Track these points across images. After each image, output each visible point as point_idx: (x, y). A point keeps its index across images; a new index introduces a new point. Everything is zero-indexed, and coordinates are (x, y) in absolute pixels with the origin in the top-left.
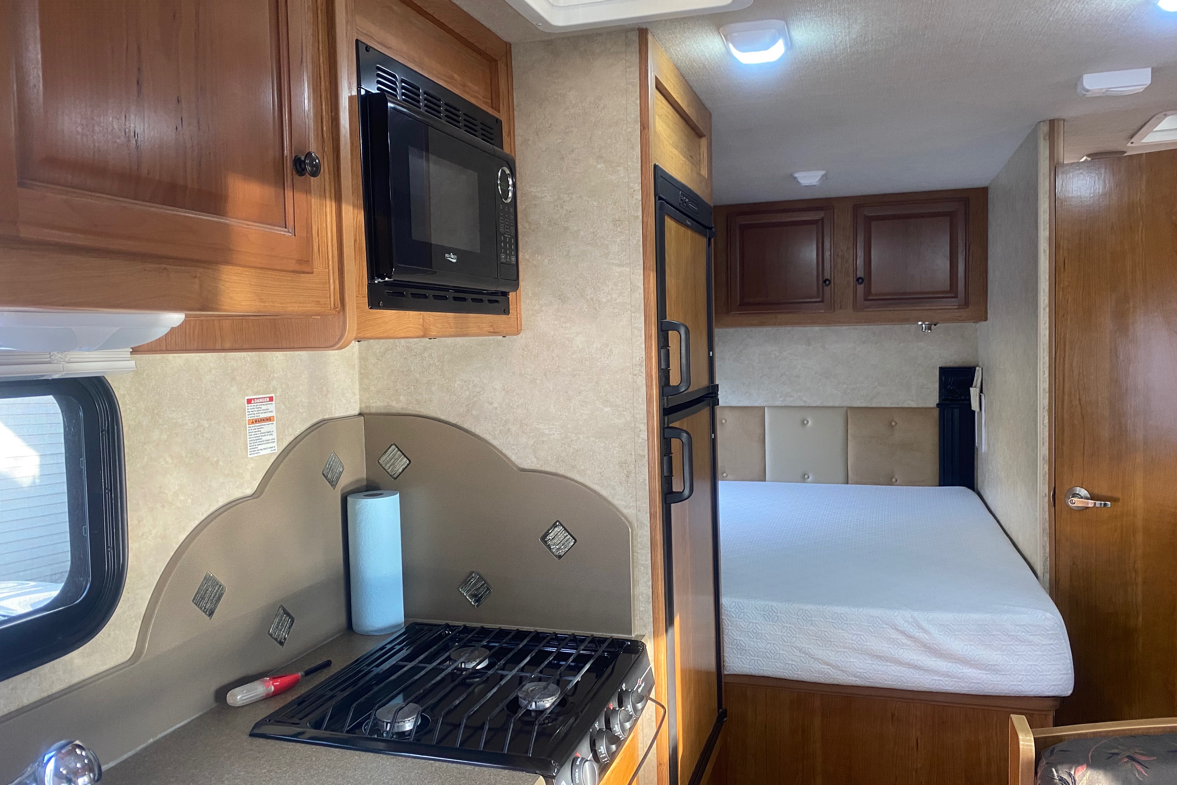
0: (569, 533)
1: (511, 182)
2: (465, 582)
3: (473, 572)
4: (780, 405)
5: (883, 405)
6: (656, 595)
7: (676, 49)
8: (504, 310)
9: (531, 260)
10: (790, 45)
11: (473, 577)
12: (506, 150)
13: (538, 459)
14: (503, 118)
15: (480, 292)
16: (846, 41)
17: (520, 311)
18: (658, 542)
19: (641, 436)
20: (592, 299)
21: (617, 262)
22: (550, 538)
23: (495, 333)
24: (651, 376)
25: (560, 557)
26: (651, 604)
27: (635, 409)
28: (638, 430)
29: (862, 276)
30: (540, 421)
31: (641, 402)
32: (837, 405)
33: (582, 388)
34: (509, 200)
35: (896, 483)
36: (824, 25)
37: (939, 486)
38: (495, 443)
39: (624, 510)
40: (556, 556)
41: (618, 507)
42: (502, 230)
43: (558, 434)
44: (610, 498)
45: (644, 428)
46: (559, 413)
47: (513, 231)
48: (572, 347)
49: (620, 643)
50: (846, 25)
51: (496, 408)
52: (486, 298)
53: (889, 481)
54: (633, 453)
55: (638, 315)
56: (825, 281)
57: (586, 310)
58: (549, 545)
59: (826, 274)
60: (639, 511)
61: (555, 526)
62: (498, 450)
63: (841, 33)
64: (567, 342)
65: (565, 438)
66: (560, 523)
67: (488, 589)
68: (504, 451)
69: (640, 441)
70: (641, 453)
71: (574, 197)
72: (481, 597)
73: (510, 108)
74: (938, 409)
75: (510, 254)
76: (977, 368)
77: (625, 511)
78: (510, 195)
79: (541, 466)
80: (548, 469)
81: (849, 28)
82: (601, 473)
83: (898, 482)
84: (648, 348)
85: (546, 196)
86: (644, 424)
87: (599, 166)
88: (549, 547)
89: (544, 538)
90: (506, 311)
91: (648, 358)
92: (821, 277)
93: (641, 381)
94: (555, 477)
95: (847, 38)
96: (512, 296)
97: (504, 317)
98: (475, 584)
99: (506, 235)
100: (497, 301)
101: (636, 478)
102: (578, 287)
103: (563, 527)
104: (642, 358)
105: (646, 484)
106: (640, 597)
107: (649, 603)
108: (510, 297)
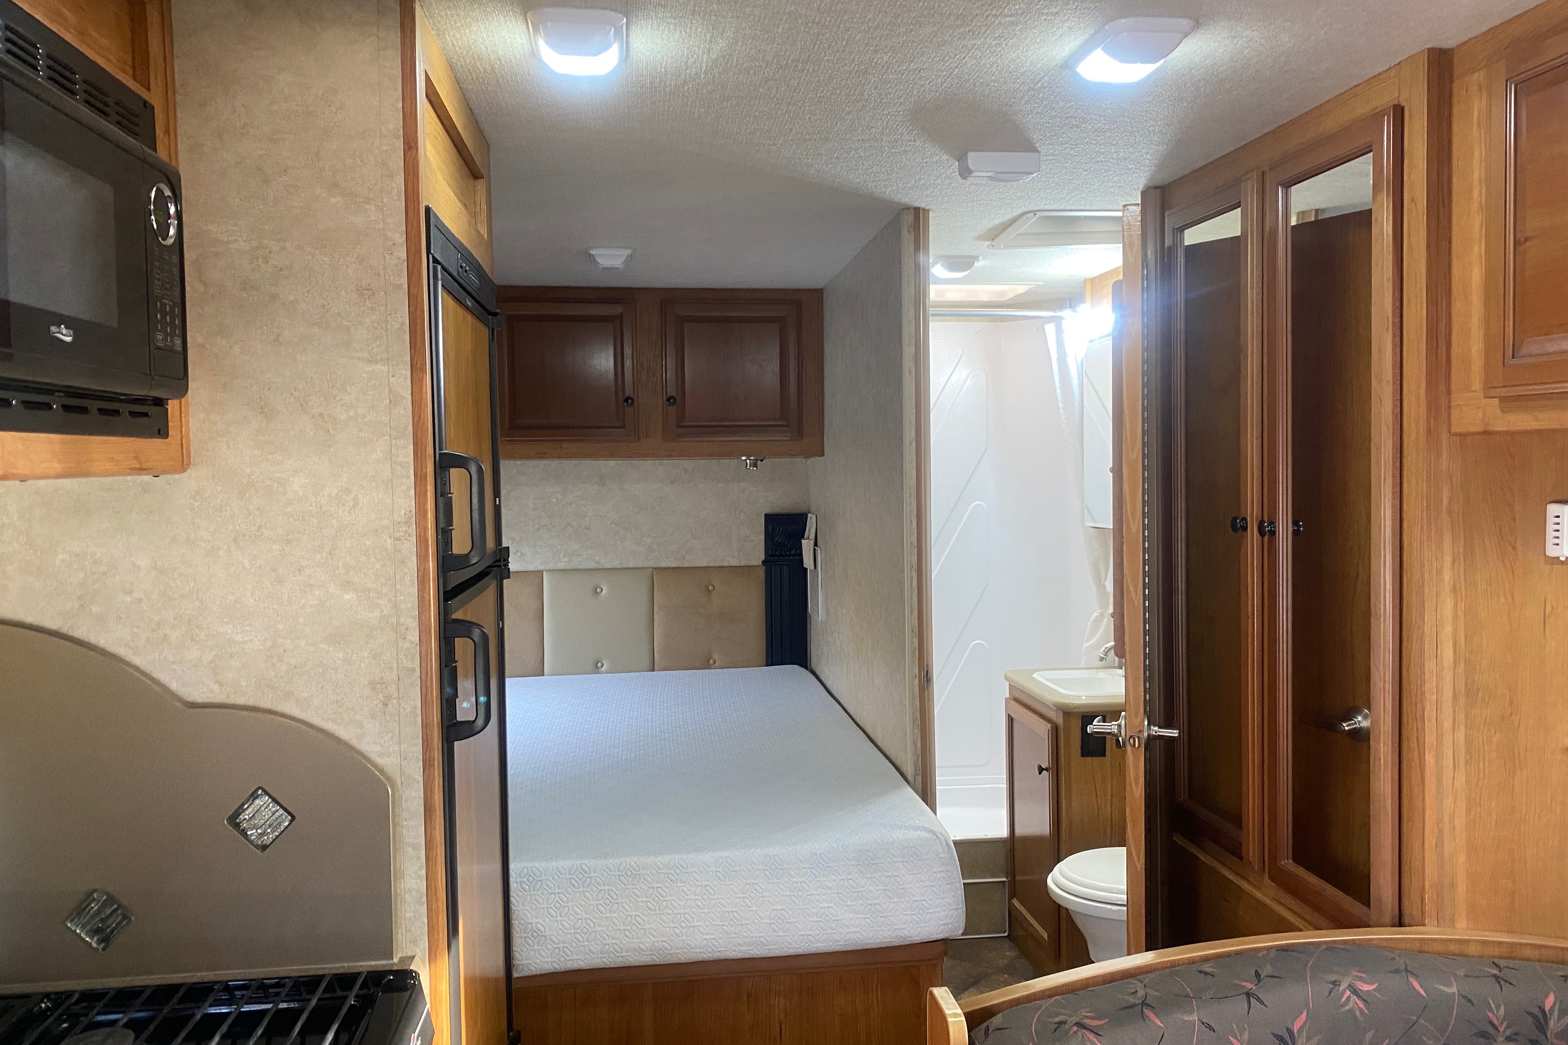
0: (282, 807)
1: (172, 210)
2: (79, 911)
3: (95, 891)
4: (564, 568)
5: (698, 565)
6: (434, 891)
7: (454, 36)
8: (159, 430)
9: (208, 346)
10: (626, 55)
11: (94, 899)
12: (162, 153)
13: (221, 684)
14: (155, 99)
15: (113, 398)
16: (702, 61)
17: (188, 433)
18: (437, 805)
19: (409, 637)
20: (321, 415)
21: (366, 355)
22: (247, 817)
23: (141, 470)
24: (426, 541)
25: (264, 847)
26: (426, 905)
27: (398, 595)
28: (404, 628)
29: (674, 394)
30: (226, 620)
31: (408, 583)
32: (640, 565)
33: (304, 563)
34: (170, 241)
35: (713, 666)
36: (678, 32)
37: (767, 666)
38: (137, 661)
39: (378, 759)
40: (257, 846)
41: (369, 755)
42: (157, 291)
43: (259, 641)
44: (354, 743)
45: (414, 624)
46: (262, 605)
47: (177, 294)
48: (285, 494)
49: (376, 978)
50: (708, 38)
51: (140, 601)
52: (124, 408)
53: (706, 664)
54: (395, 666)
55: (402, 442)
56: (626, 400)
57: (311, 433)
58: (243, 830)
59: (627, 389)
60: (405, 759)
61: (254, 796)
62: (143, 673)
63: (699, 48)
64: (276, 485)
65: (272, 647)
66: (264, 790)
67: (125, 917)
68: (156, 674)
69: (407, 645)
70: (409, 665)
71: (288, 245)
72: (112, 931)
73: (169, 88)
74: (764, 567)
75: (173, 335)
76: (809, 515)
77: (380, 761)
78: (172, 231)
79: (228, 697)
80: (241, 701)
81: (711, 42)
82: (337, 701)
83: (717, 664)
84: (420, 496)
85: (236, 241)
86: (414, 617)
87: (333, 200)
88: (244, 833)
89: (234, 820)
90: (162, 432)
91: (421, 511)
92: (620, 394)
93: (410, 547)
94: (254, 714)
95: (705, 57)
96: (173, 407)
97: (159, 441)
98: (99, 912)
99: (164, 301)
100: (145, 415)
101: (400, 705)
102: (296, 394)
103: (270, 797)
104: (410, 511)
105: (417, 715)
106: (407, 896)
107: (422, 904)
108: (170, 407)
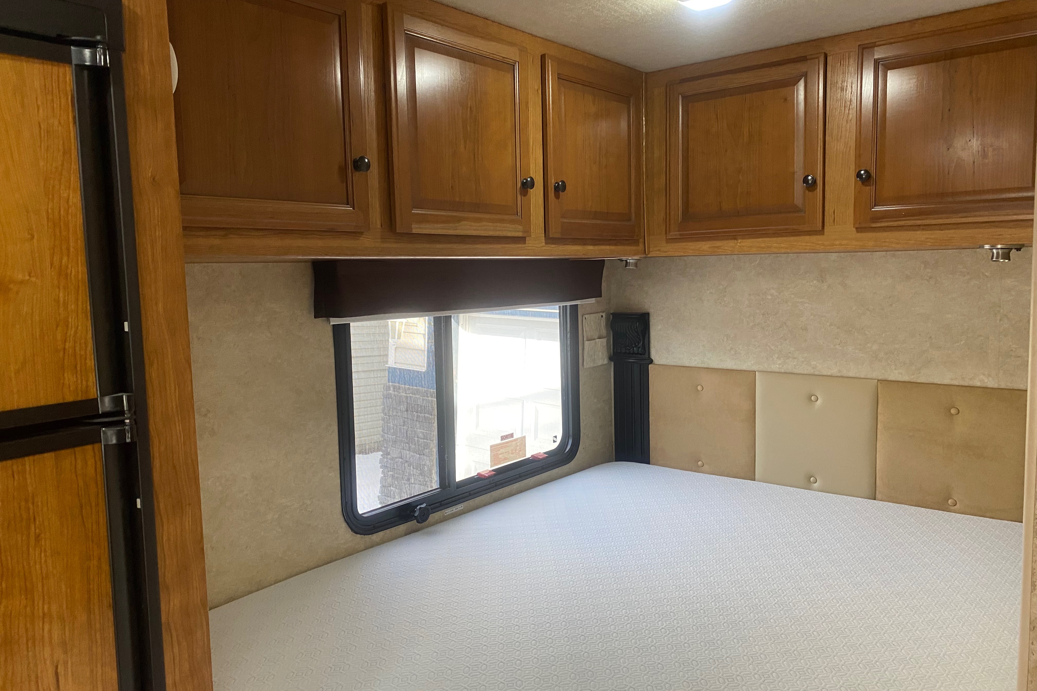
4: (777, 370)
5: (937, 381)
32: (864, 375)
